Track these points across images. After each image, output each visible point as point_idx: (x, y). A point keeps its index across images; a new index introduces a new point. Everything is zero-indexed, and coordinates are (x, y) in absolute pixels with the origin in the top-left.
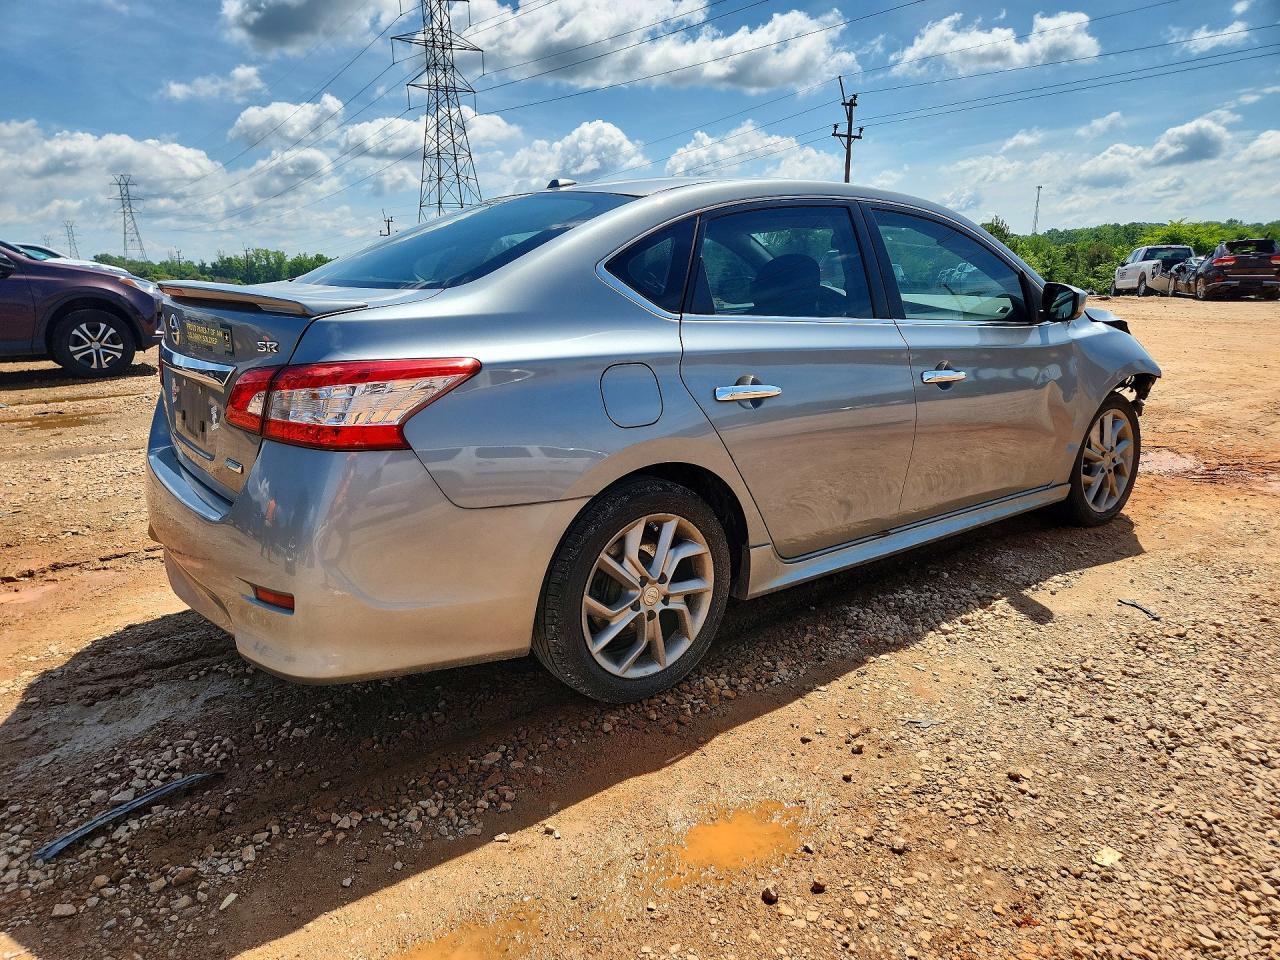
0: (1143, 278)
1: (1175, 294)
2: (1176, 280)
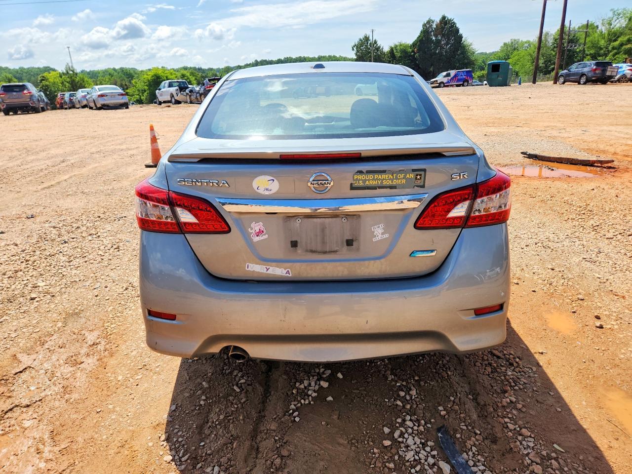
0: (172, 96)
1: (191, 102)
2: (190, 96)
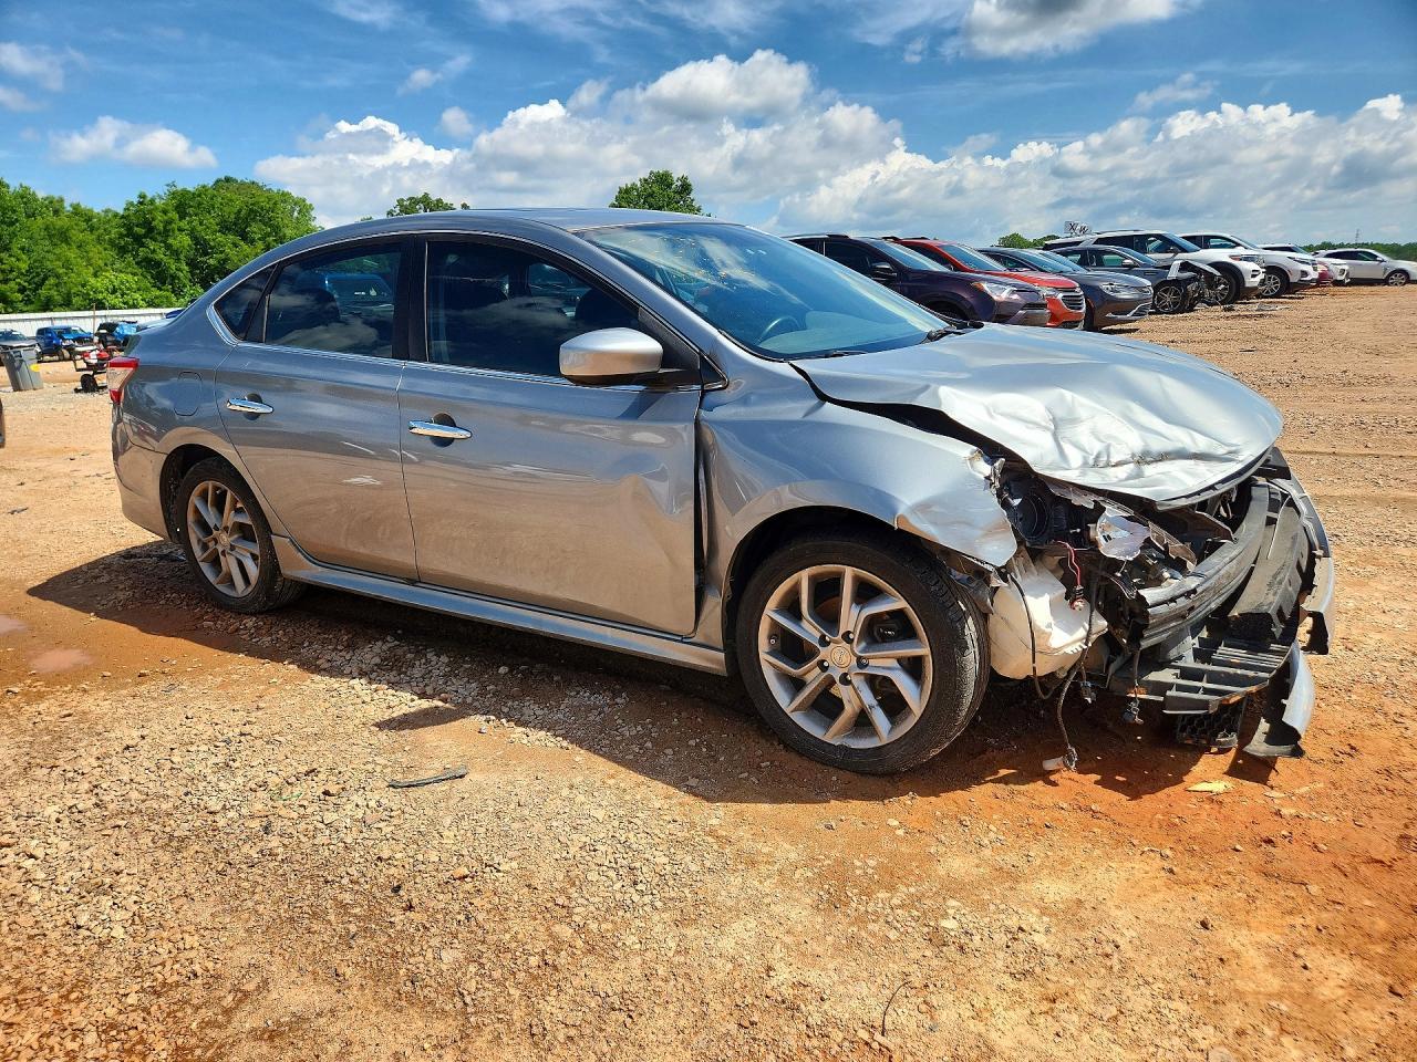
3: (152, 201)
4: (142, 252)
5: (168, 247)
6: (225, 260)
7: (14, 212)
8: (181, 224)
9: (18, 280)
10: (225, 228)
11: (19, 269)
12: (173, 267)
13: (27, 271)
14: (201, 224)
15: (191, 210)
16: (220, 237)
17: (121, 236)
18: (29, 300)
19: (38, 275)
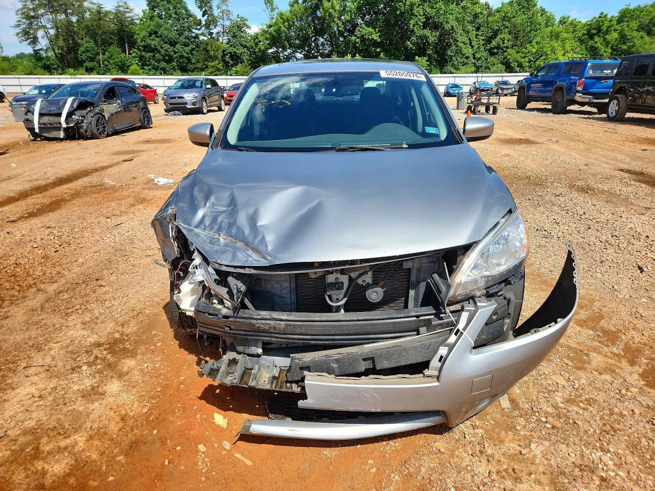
3: (606, 16)
4: (591, 43)
5: (605, 39)
6: (633, 46)
7: (540, 24)
8: (617, 27)
9: (529, 57)
10: (640, 28)
11: (532, 51)
12: (603, 50)
13: (535, 53)
14: (628, 27)
15: (625, 19)
16: (635, 34)
17: (584, 35)
18: (531, 66)
19: (539, 54)
